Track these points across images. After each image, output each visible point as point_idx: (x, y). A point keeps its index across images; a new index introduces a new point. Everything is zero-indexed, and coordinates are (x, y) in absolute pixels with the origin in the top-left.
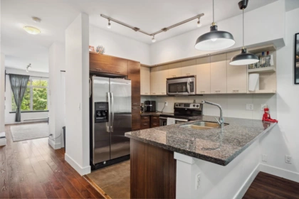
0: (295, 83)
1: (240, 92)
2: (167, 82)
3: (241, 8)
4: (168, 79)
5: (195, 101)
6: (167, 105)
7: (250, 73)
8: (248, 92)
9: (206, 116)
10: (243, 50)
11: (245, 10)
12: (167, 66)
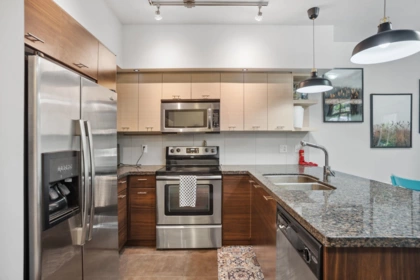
0: (325, 121)
1: (285, 129)
2: (162, 108)
3: (311, 18)
4: (163, 102)
5: (205, 142)
6: (146, 150)
7: (295, 105)
8: (293, 130)
9: (225, 166)
10: (314, 73)
11: (315, 20)
12: (159, 76)
